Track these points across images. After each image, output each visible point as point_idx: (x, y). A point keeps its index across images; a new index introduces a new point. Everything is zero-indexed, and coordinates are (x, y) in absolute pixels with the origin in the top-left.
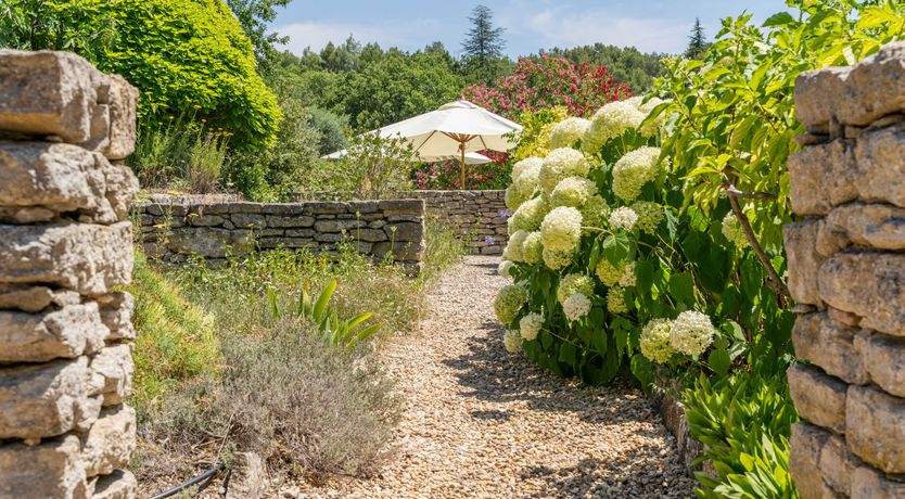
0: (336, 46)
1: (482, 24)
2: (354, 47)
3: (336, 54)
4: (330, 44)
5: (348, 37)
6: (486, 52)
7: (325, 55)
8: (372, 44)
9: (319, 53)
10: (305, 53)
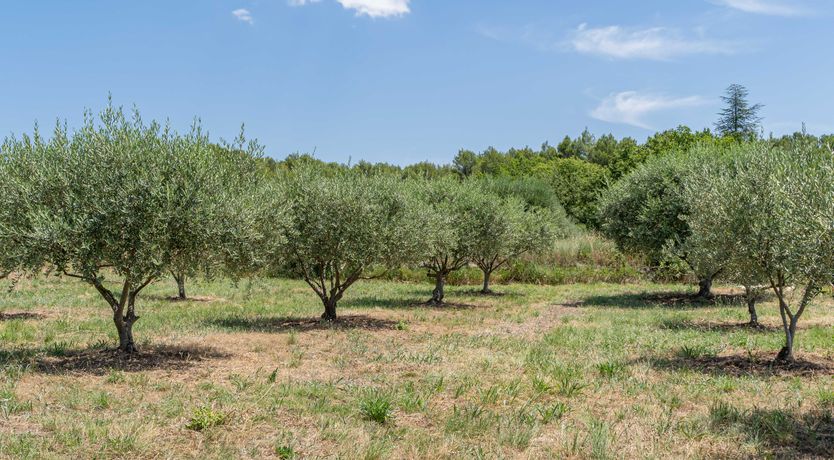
0: (572, 140)
1: (736, 102)
2: (589, 139)
3: (573, 146)
4: (567, 138)
5: (584, 130)
6: (740, 130)
7: (562, 148)
8: (607, 135)
9: (556, 147)
10: (544, 147)
